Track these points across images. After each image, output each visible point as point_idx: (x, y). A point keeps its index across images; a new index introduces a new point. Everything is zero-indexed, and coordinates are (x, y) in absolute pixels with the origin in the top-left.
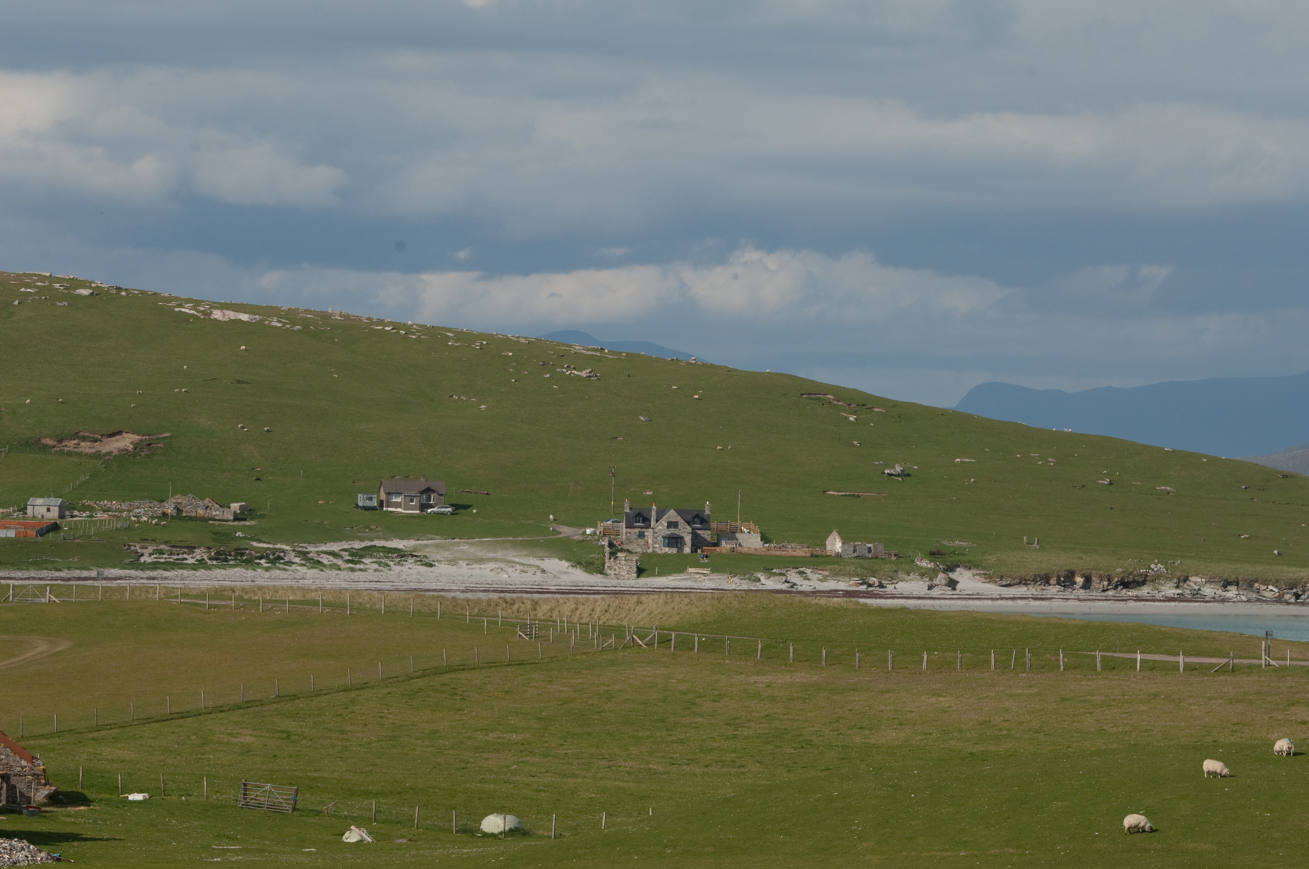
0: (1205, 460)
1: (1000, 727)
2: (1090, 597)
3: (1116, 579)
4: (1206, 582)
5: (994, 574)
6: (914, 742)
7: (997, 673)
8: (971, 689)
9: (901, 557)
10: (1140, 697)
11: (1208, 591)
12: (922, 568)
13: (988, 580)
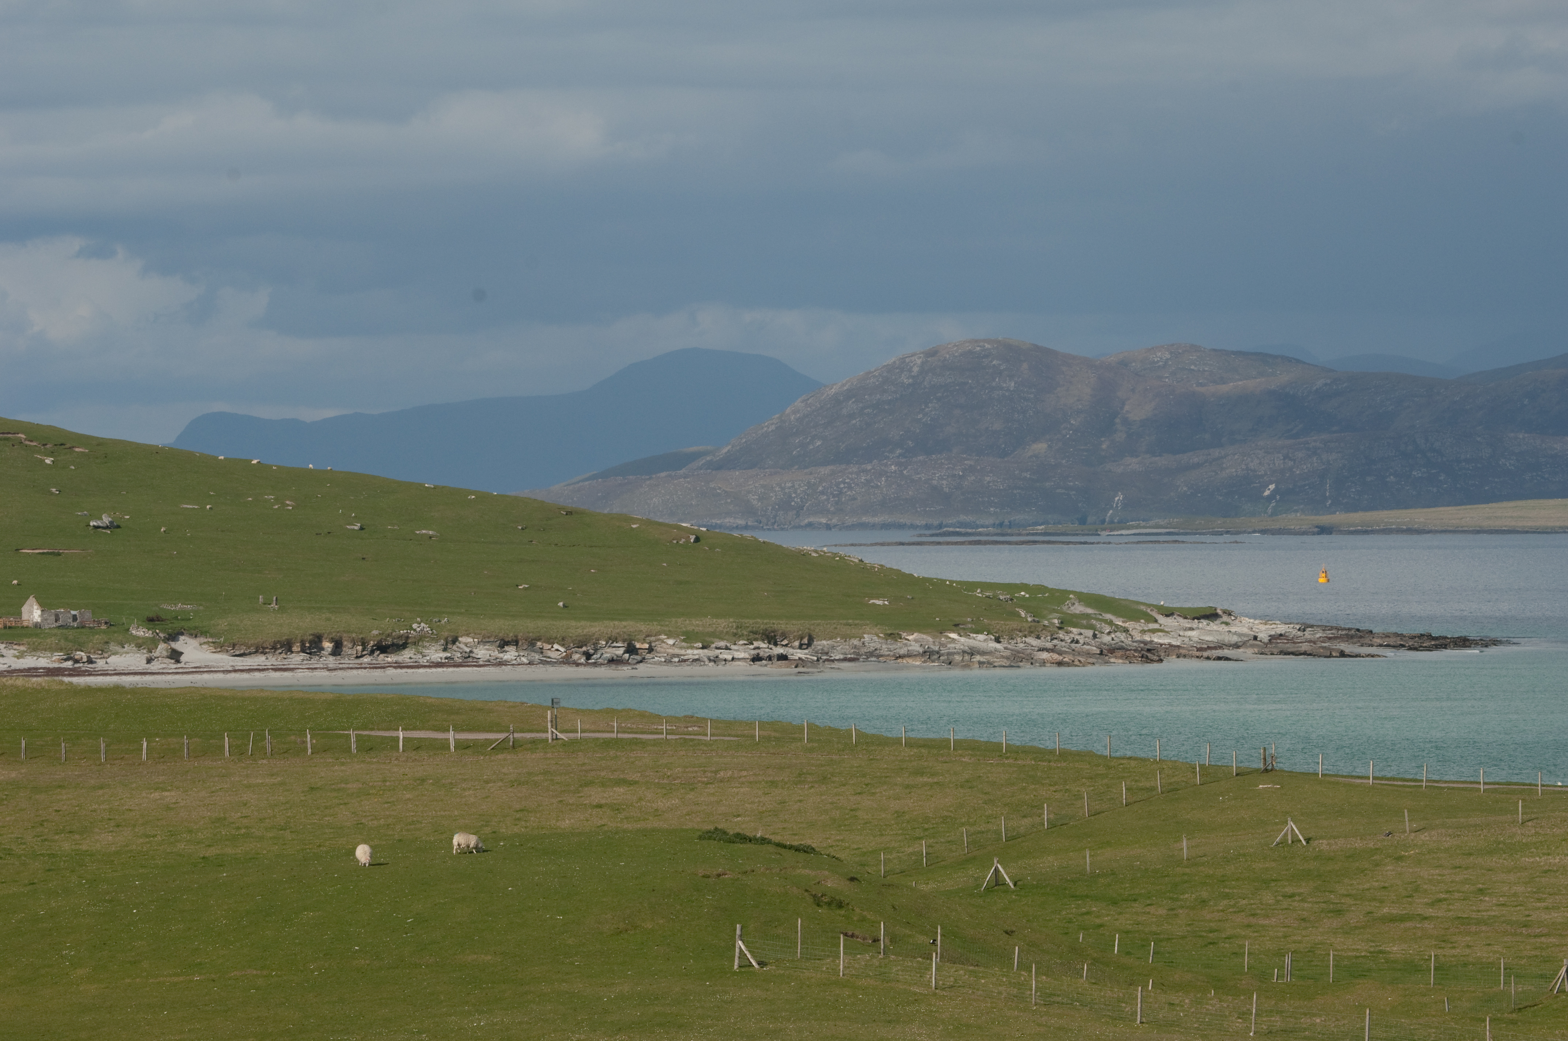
0: (473, 497)
1: (237, 825)
2: (341, 666)
3: (372, 643)
4: (479, 643)
5: (224, 642)
6: (134, 847)
7: (232, 761)
8: (201, 781)
9: (113, 625)
10: (404, 783)
11: (482, 653)
12: (139, 638)
13: (219, 650)
